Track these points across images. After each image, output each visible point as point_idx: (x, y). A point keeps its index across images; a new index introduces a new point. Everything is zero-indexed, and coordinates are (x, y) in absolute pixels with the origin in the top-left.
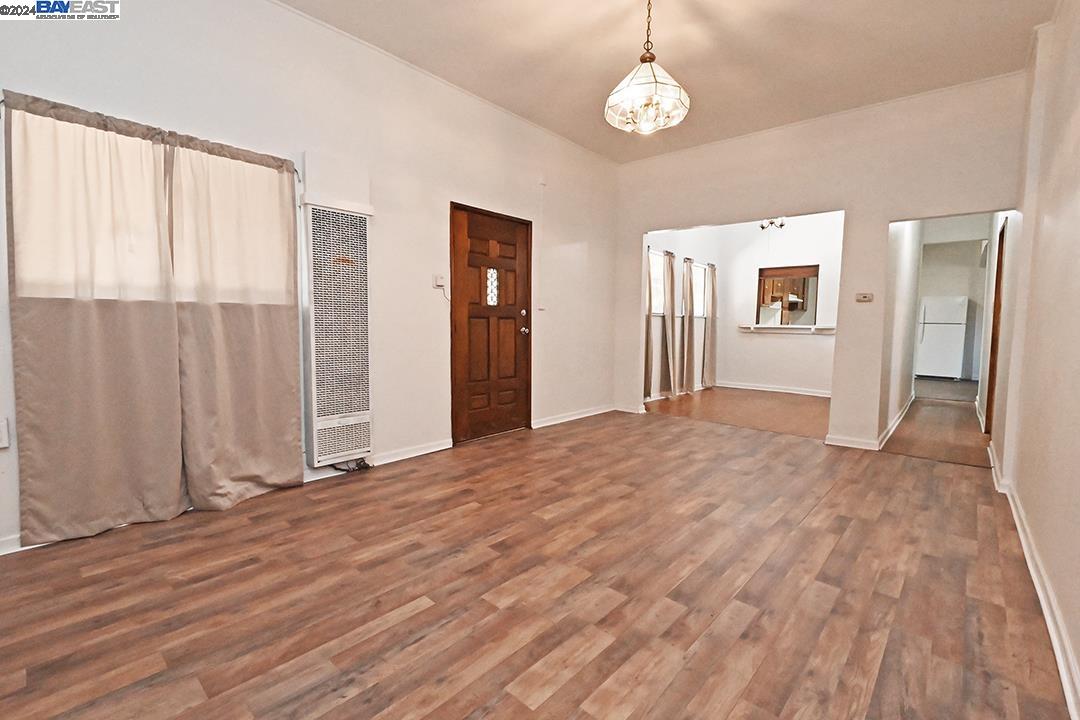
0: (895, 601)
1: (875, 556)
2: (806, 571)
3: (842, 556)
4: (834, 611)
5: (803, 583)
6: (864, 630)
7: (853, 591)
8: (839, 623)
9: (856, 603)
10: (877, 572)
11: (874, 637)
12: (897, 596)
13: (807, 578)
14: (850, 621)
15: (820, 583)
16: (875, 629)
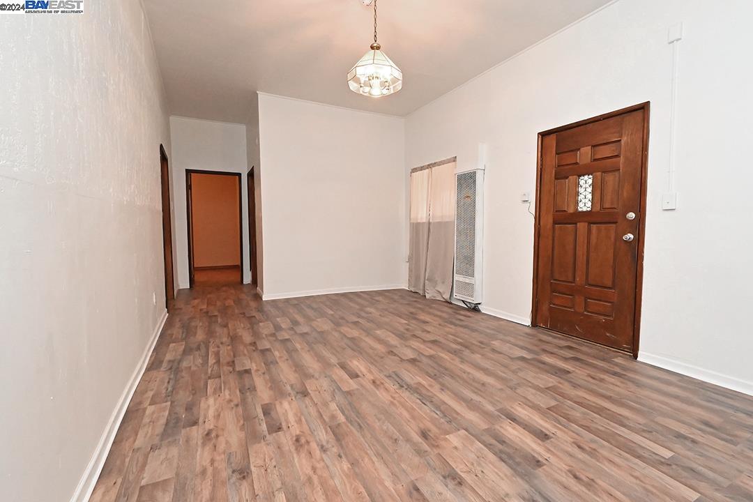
0: (209, 378)
1: (231, 401)
2: (257, 370)
3: (249, 389)
4: (233, 362)
5: (254, 365)
6: (218, 362)
7: (231, 372)
8: (229, 359)
9: (227, 369)
10: (224, 390)
11: (214, 361)
12: (209, 381)
13: (255, 368)
14: (225, 361)
15: (247, 368)
16: (214, 363)
